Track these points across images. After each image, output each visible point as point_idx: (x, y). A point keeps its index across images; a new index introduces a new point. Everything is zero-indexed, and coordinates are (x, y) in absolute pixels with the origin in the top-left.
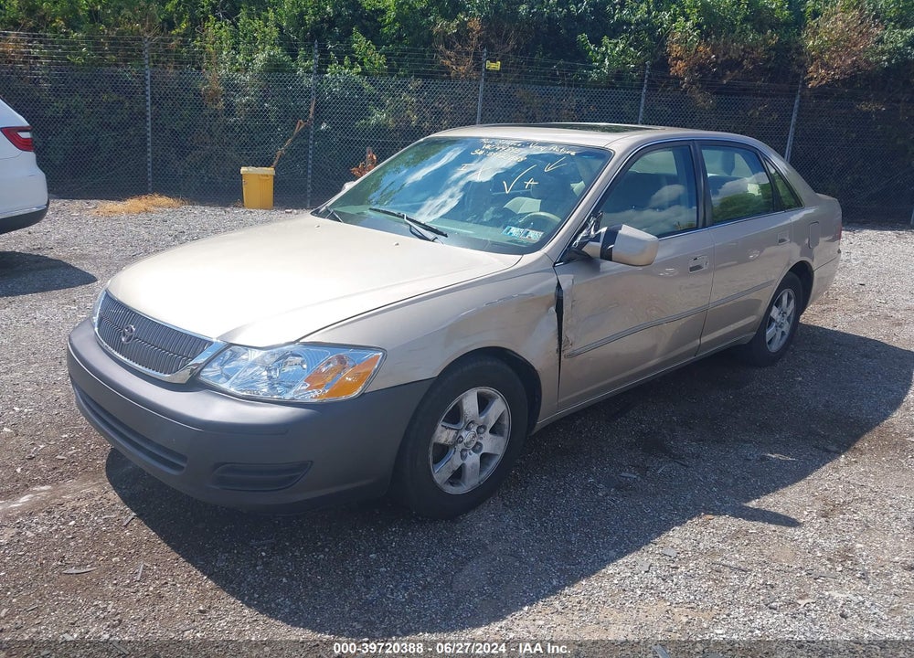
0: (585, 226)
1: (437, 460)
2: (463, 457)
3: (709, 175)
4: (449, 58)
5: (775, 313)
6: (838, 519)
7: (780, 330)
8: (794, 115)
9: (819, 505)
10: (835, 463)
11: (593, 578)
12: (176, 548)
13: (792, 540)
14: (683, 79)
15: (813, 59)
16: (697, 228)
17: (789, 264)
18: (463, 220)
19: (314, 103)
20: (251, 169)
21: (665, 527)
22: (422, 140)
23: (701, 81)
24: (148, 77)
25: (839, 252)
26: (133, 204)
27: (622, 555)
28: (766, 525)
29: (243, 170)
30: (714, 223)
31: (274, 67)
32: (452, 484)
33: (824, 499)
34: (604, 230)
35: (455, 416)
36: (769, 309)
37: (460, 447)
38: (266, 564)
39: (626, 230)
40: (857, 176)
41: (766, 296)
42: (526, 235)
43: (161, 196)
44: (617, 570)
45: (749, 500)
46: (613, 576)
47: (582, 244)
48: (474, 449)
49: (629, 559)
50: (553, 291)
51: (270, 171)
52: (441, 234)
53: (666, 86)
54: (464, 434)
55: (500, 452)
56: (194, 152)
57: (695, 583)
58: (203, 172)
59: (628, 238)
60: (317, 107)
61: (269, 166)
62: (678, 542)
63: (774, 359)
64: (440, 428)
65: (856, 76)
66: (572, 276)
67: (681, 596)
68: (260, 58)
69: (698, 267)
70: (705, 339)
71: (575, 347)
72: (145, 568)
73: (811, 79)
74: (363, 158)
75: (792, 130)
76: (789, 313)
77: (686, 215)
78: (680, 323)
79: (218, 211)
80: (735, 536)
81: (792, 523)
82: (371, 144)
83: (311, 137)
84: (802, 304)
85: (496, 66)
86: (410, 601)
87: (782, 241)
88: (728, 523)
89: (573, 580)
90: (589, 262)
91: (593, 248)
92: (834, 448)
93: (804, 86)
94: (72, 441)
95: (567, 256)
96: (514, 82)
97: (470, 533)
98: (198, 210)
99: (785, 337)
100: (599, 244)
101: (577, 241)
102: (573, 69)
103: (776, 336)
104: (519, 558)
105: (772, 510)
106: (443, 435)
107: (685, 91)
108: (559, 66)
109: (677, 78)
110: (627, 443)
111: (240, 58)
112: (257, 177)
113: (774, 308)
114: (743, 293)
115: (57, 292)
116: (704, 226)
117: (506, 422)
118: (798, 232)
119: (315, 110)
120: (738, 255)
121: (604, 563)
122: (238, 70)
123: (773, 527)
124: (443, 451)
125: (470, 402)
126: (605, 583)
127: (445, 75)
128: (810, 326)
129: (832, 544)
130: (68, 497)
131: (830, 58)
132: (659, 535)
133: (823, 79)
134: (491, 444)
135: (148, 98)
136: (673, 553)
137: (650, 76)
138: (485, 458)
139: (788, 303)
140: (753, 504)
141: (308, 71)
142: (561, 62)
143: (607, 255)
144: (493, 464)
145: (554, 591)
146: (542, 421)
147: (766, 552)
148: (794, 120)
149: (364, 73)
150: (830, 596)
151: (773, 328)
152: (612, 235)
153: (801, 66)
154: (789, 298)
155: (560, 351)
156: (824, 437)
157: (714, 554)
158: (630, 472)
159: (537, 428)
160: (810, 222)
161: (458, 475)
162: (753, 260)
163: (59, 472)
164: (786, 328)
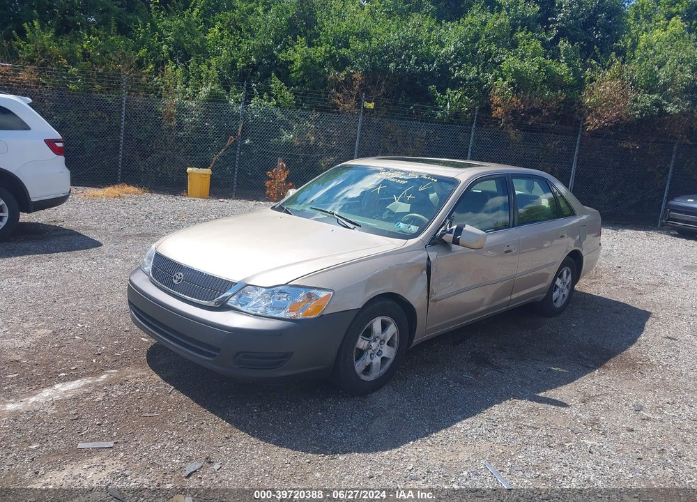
0: (443, 224)
1: (358, 359)
2: (372, 358)
3: (517, 192)
4: (339, 98)
5: (558, 282)
6: (592, 404)
7: (562, 294)
8: (577, 148)
9: (580, 396)
10: (592, 374)
11: (449, 429)
12: (203, 406)
13: (564, 414)
14: (501, 120)
15: (590, 111)
16: (509, 227)
17: (567, 251)
18: (371, 218)
19: (242, 124)
20: (195, 169)
21: (491, 404)
22: (339, 165)
23: (513, 121)
24: (124, 102)
25: (600, 244)
26: (109, 190)
27: (465, 418)
28: (549, 406)
29: (189, 170)
30: (519, 225)
31: (214, 98)
32: (364, 374)
33: (584, 393)
34: (455, 227)
35: (368, 333)
36: (555, 280)
37: (370, 351)
38: (258, 416)
39: (468, 228)
40: (620, 192)
41: (552, 272)
42: (409, 228)
43: (129, 185)
44: (462, 426)
45: (540, 392)
46: (460, 428)
47: (442, 235)
48: (377, 354)
49: (469, 420)
50: (425, 261)
51: (208, 171)
52: (358, 225)
53: (489, 124)
54: (373, 344)
55: (392, 357)
56: (153, 155)
57: (507, 434)
58: (158, 169)
59: (468, 232)
60: (243, 127)
61: (207, 168)
62: (497, 412)
63: (557, 312)
64: (360, 339)
65: (619, 123)
66: (436, 253)
67: (499, 439)
68: (204, 91)
69: (510, 251)
70: (514, 296)
71: (437, 296)
72: (188, 415)
73: (589, 124)
74: (275, 165)
75: (575, 158)
76: (567, 283)
77: (503, 217)
78: (500, 285)
79: (171, 198)
80: (531, 410)
81: (565, 405)
82: (281, 155)
83: (239, 149)
84: (576, 278)
85: (372, 105)
86: (345, 437)
87: (562, 236)
88: (528, 404)
89: (437, 430)
90: (445, 245)
91: (448, 238)
92: (591, 366)
93: (584, 130)
94: (120, 346)
95: (433, 241)
96: (383, 117)
97: (375, 404)
98: (156, 197)
99: (565, 299)
100: (452, 235)
101: (439, 233)
102: (424, 109)
103: (559, 297)
104: (405, 417)
105: (553, 398)
106: (362, 343)
107: (502, 128)
108: (415, 107)
109: (498, 119)
110: (466, 359)
111: (189, 90)
112: (198, 175)
113: (558, 279)
114: (537, 269)
115: (79, 252)
116: (513, 226)
117: (396, 339)
118: (573, 231)
119: (242, 130)
120: (536, 244)
121: (455, 422)
122: (187, 99)
123: (553, 407)
124: (361, 353)
125: (377, 325)
126: (456, 432)
127: (335, 110)
128: (583, 293)
129: (587, 417)
130: (130, 376)
131: (601, 111)
132: (486, 409)
133: (596, 125)
134: (387, 352)
135: (123, 116)
136: (495, 418)
137: (478, 116)
138: (384, 360)
139: (567, 277)
140: (542, 394)
141: (237, 102)
142: (417, 105)
143: (456, 242)
144: (388, 364)
145: (427, 435)
146: (416, 341)
147: (548, 419)
148: (577, 152)
149: (278, 105)
150: (583, 442)
151: (557, 292)
152: (459, 230)
153: (581, 115)
154: (568, 273)
155: (428, 297)
156: (587, 359)
157: (518, 419)
158: (468, 375)
159: (413, 345)
160: (582, 225)
161: (368, 369)
162: (547, 247)
163: (119, 363)
164: (566, 292)
